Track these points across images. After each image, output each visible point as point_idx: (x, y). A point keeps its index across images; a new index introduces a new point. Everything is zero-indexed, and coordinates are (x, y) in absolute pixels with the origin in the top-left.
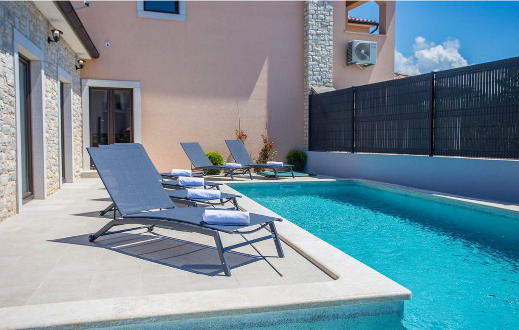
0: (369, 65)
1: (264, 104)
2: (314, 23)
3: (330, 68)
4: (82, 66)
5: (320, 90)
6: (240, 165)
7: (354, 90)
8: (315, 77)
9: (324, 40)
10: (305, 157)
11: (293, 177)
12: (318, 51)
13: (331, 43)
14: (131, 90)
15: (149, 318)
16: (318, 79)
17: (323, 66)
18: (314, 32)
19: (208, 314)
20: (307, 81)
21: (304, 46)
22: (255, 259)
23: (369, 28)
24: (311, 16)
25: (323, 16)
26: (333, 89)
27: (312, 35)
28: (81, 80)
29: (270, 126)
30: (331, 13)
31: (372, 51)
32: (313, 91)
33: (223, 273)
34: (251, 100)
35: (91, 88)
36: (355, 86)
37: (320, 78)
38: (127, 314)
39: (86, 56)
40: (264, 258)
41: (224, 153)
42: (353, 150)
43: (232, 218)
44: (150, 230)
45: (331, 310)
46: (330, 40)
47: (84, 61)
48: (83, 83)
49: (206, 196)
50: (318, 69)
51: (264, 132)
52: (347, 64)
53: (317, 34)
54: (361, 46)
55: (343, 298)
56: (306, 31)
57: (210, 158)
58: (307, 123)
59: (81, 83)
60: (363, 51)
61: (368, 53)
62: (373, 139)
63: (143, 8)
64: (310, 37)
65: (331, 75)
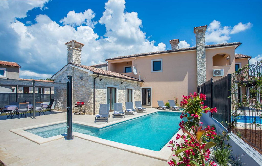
0: (222, 76)
8: (200, 82)
9: (203, 71)
12: (201, 74)
14: (150, 88)
16: (201, 82)
17: (203, 78)
20: (197, 83)
21: (196, 74)
24: (198, 65)
25: (202, 64)
30: (205, 63)
32: (199, 86)
37: (202, 82)
46: (205, 70)
50: (201, 79)
53: (200, 69)
56: (197, 69)
59: (140, 88)
60: (217, 72)
61: (219, 73)
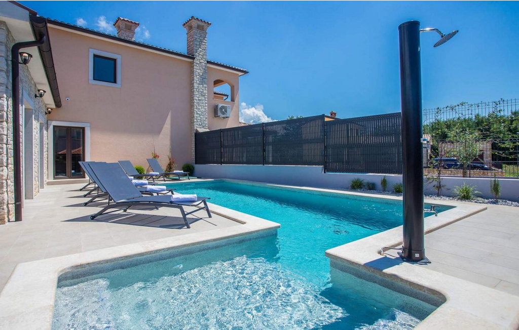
0: (227, 117)
1: (169, 138)
2: (197, 93)
3: (206, 118)
4: (50, 113)
5: (201, 130)
6: (158, 173)
7: (221, 131)
8: (198, 123)
9: (203, 103)
10: (193, 168)
11: (189, 179)
12: (199, 109)
13: (206, 105)
14: (83, 129)
15: (163, 249)
17: (202, 117)
18: (197, 98)
19: (193, 244)
20: (194, 125)
21: (192, 106)
22: (197, 220)
23: (223, 97)
24: (195, 90)
25: (202, 90)
26: (208, 130)
27: (196, 100)
28: (47, 121)
29: (173, 150)
31: (228, 110)
32: (197, 130)
33: (186, 227)
34: (161, 136)
35: (54, 127)
36: (222, 128)
37: (201, 123)
38: (151, 249)
39: (53, 106)
40: (201, 219)
41: (145, 167)
42: (221, 163)
43: (188, 198)
44: (125, 211)
45: (248, 237)
46: (206, 103)
47: (52, 109)
48: (49, 123)
49: (158, 190)
50: (200, 118)
51: (168, 153)
52: (215, 116)
53: (199, 100)
54: (223, 107)
55: (253, 230)
56: (193, 98)
57: (137, 169)
58: (194, 149)
59: (47, 123)
60: (223, 110)
61: (226, 111)
62: (232, 157)
63: (92, 78)
64: (195, 101)
65: (206, 122)
